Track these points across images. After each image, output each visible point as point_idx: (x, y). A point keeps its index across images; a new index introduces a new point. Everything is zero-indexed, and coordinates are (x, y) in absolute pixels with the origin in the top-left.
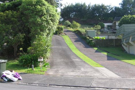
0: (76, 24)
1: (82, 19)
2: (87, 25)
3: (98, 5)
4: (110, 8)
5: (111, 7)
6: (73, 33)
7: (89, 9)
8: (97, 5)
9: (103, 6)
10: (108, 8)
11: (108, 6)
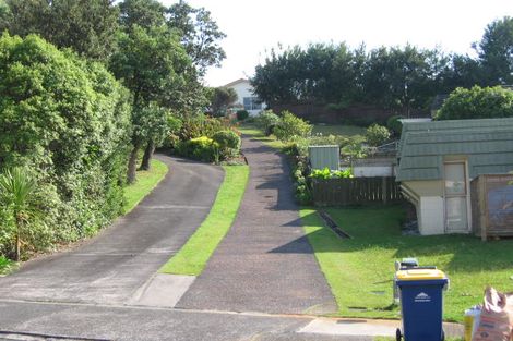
0: (291, 124)
1: (331, 105)
2: (350, 125)
3: (392, 49)
4: (436, 60)
5: (440, 59)
6: (277, 157)
7: (357, 66)
8: (388, 50)
9: (410, 53)
10: (427, 60)
11: (430, 55)
